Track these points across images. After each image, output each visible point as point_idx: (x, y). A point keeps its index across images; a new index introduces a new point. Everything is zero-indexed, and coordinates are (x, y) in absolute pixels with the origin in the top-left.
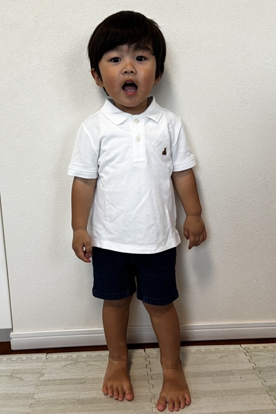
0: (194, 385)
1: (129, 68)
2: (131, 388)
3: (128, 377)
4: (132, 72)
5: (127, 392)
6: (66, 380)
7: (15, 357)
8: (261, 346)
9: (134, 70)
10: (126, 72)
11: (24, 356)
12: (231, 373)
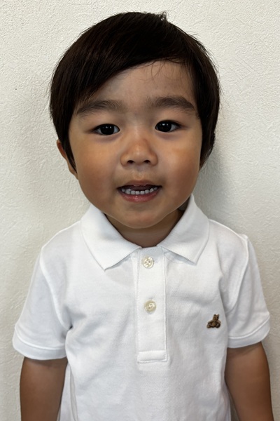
1: (139, 153)
4: (147, 162)
9: (151, 158)
10: (131, 162)
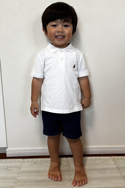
0: (89, 174)
2: (61, 175)
3: (59, 170)
5: (59, 177)
6: (31, 171)
7: (8, 160)
8: (120, 157)
11: (12, 160)
12: (106, 169)
